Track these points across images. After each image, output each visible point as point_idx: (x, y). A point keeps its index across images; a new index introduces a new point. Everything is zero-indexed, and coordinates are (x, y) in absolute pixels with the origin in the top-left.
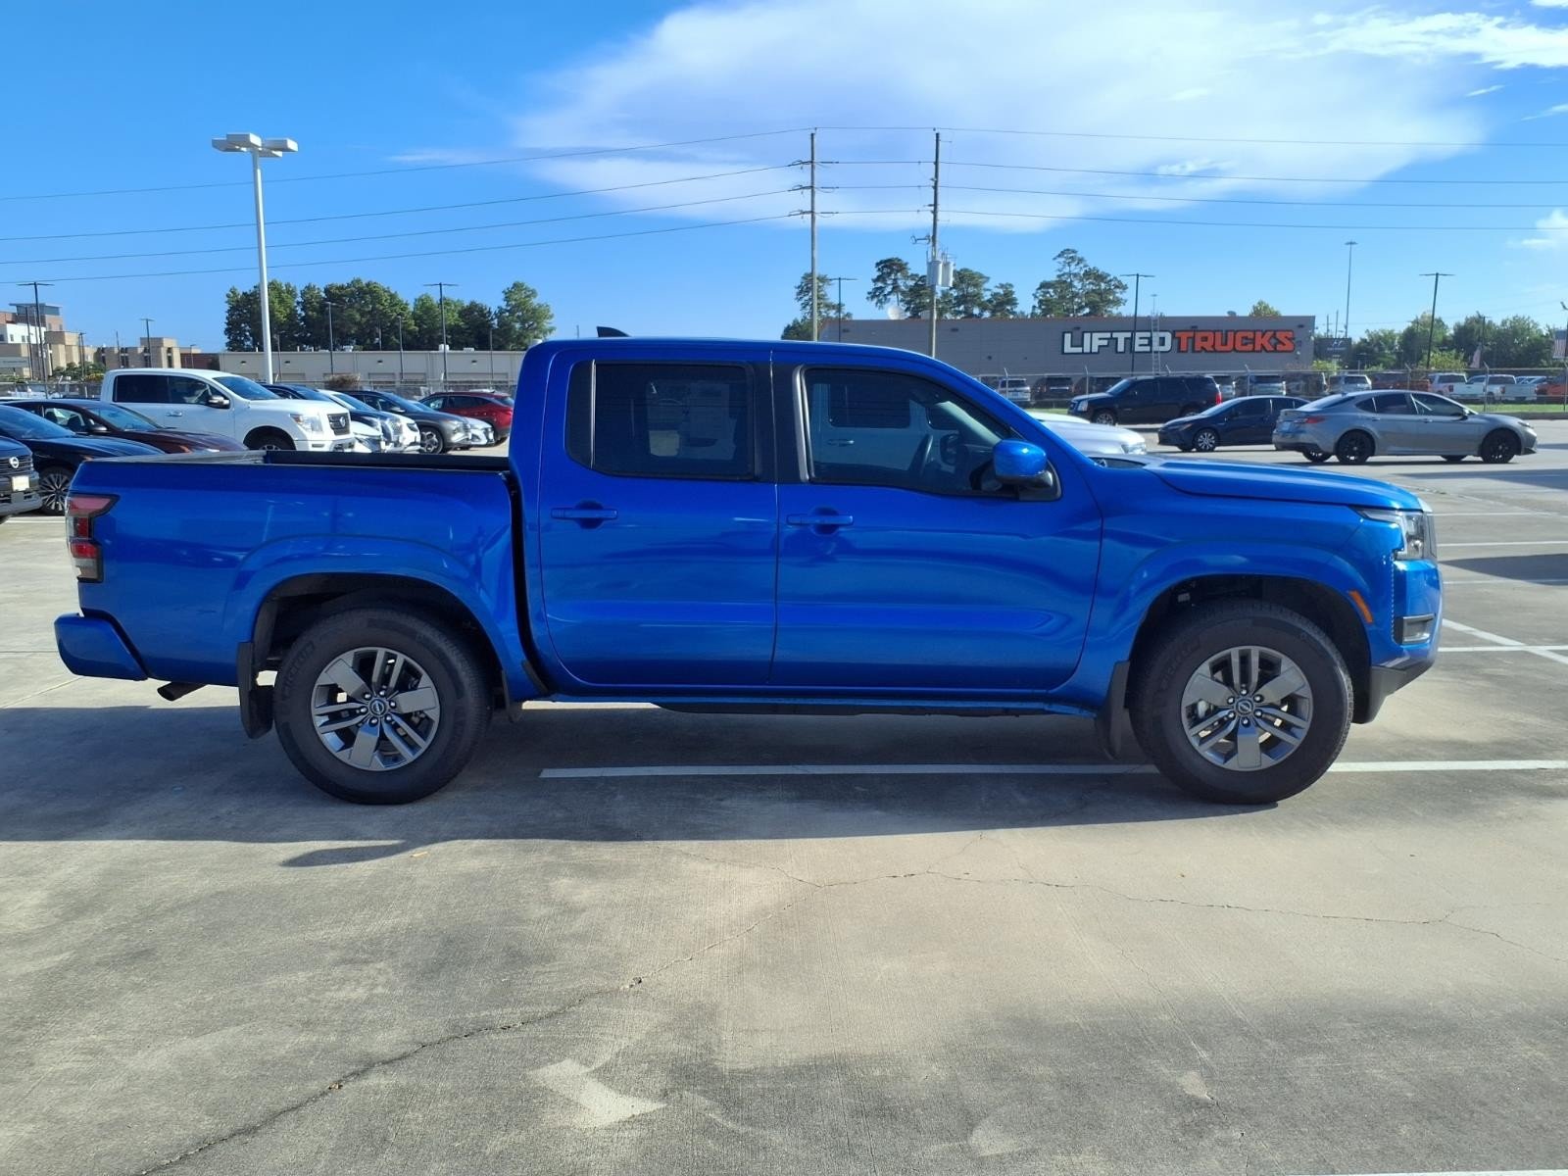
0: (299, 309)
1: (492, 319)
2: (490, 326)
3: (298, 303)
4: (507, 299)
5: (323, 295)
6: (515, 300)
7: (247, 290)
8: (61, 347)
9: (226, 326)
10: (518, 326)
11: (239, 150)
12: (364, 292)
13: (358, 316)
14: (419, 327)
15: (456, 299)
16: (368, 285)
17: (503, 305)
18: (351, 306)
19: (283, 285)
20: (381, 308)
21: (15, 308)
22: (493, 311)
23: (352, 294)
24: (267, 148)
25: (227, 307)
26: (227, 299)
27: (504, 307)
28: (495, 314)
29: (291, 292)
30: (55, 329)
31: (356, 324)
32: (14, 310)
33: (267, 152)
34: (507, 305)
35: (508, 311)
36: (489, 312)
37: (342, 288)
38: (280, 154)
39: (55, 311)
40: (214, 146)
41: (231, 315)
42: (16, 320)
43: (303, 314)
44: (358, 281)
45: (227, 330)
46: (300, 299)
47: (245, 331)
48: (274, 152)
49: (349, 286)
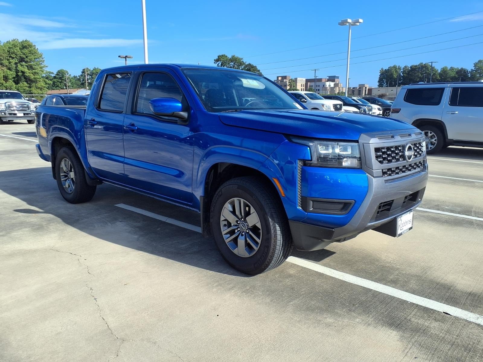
0: (401, 74)
1: (468, 74)
2: (468, 76)
3: (402, 72)
4: (475, 66)
5: (410, 69)
6: (478, 66)
7: (386, 69)
8: (337, 88)
9: (378, 80)
10: (478, 75)
11: (346, 25)
12: (423, 68)
13: (420, 75)
14: (441, 78)
15: (456, 68)
16: (425, 65)
17: (473, 68)
18: (418, 72)
19: (397, 66)
20: (428, 72)
21: (328, 77)
22: (469, 71)
23: (419, 68)
24: (354, 23)
25: (380, 74)
26: (380, 72)
27: (473, 69)
28: (470, 72)
29: (400, 68)
30: (337, 83)
31: (419, 78)
32: (328, 78)
33: (354, 24)
34: (475, 69)
35: (474, 70)
36: (468, 71)
37: (416, 66)
38: (358, 24)
39: (338, 78)
40: (339, 24)
41: (380, 77)
42: (328, 80)
43: (402, 75)
44: (422, 63)
45: (379, 81)
46: (402, 70)
47: (384, 81)
48: (356, 24)
49: (418, 65)
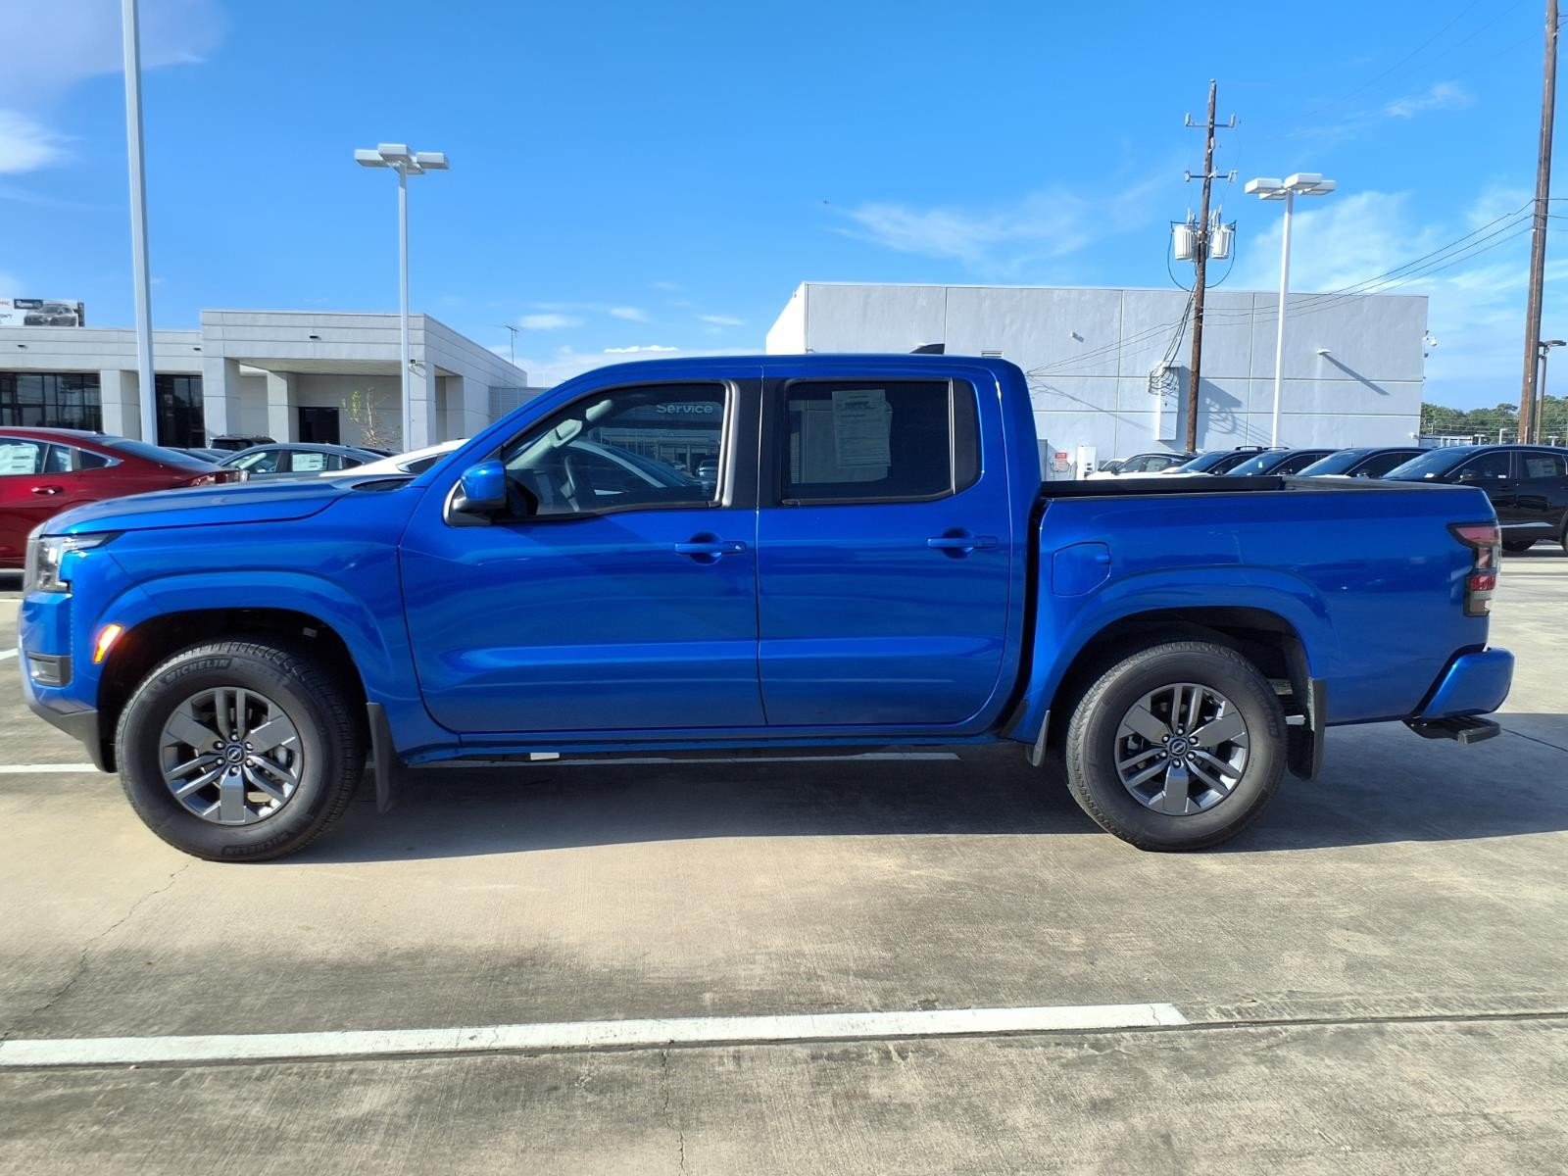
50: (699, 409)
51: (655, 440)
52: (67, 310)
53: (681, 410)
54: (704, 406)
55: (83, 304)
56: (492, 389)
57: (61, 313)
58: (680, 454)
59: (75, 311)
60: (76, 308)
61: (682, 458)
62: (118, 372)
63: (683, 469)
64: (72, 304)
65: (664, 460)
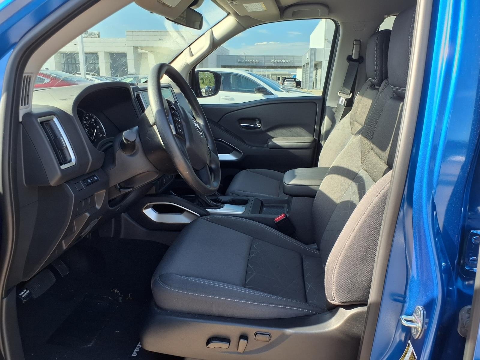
50: (286, 61)
51: (270, 73)
52: (95, 34)
53: (280, 61)
54: (287, 60)
55: (99, 33)
56: (217, 55)
57: (93, 35)
58: (278, 78)
59: (97, 35)
60: (97, 34)
61: (279, 79)
62: (103, 53)
63: (279, 83)
64: (96, 33)
65: (273, 79)
